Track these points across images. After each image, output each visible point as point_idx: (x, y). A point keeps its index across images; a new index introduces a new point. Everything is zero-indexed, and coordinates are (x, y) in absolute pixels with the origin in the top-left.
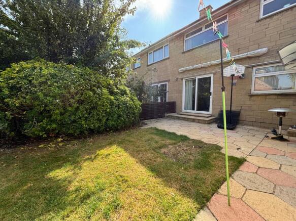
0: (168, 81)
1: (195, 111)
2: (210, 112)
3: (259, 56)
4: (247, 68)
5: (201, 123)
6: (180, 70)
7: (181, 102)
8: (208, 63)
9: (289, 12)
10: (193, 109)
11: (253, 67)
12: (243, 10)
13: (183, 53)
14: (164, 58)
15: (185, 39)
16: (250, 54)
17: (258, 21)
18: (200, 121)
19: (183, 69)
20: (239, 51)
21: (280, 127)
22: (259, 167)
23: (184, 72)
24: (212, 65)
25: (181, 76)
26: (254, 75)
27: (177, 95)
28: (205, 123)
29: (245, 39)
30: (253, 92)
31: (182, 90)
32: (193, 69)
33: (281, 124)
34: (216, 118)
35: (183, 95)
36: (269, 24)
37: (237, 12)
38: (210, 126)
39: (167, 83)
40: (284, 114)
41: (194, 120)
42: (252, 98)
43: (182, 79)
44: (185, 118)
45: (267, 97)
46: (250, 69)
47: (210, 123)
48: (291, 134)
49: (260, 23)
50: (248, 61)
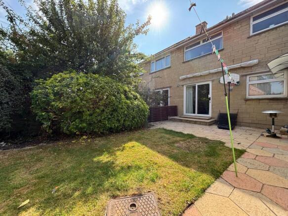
0: (170, 87)
1: (196, 114)
2: (210, 115)
3: (251, 67)
4: (242, 76)
5: (203, 125)
6: (181, 77)
7: (183, 106)
8: (207, 72)
9: (274, 31)
10: (194, 113)
11: (246, 75)
12: (235, 28)
13: (184, 63)
14: (165, 67)
15: (185, 51)
16: (243, 64)
17: (249, 38)
18: (202, 123)
19: (184, 77)
20: (233, 62)
21: (273, 126)
22: (257, 156)
23: (184, 79)
24: (210, 74)
25: (181, 83)
26: (248, 83)
27: (179, 100)
28: (206, 125)
29: (238, 52)
30: (248, 97)
31: (183, 96)
32: (193, 77)
33: (273, 124)
34: (215, 121)
35: (184, 100)
36: (258, 40)
37: (230, 30)
38: (211, 127)
39: (169, 89)
40: (275, 115)
41: (195, 123)
42: (248, 102)
43: (183, 86)
44: (188, 120)
45: (261, 101)
46: (245, 77)
47: (210, 124)
48: (282, 133)
49: (250, 39)
50: (242, 70)
